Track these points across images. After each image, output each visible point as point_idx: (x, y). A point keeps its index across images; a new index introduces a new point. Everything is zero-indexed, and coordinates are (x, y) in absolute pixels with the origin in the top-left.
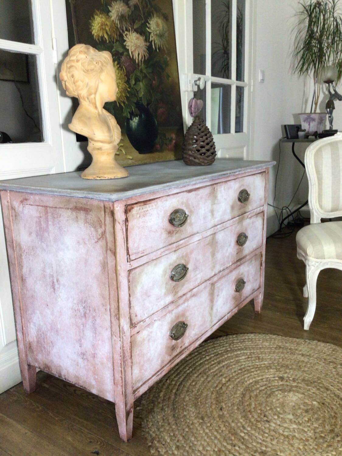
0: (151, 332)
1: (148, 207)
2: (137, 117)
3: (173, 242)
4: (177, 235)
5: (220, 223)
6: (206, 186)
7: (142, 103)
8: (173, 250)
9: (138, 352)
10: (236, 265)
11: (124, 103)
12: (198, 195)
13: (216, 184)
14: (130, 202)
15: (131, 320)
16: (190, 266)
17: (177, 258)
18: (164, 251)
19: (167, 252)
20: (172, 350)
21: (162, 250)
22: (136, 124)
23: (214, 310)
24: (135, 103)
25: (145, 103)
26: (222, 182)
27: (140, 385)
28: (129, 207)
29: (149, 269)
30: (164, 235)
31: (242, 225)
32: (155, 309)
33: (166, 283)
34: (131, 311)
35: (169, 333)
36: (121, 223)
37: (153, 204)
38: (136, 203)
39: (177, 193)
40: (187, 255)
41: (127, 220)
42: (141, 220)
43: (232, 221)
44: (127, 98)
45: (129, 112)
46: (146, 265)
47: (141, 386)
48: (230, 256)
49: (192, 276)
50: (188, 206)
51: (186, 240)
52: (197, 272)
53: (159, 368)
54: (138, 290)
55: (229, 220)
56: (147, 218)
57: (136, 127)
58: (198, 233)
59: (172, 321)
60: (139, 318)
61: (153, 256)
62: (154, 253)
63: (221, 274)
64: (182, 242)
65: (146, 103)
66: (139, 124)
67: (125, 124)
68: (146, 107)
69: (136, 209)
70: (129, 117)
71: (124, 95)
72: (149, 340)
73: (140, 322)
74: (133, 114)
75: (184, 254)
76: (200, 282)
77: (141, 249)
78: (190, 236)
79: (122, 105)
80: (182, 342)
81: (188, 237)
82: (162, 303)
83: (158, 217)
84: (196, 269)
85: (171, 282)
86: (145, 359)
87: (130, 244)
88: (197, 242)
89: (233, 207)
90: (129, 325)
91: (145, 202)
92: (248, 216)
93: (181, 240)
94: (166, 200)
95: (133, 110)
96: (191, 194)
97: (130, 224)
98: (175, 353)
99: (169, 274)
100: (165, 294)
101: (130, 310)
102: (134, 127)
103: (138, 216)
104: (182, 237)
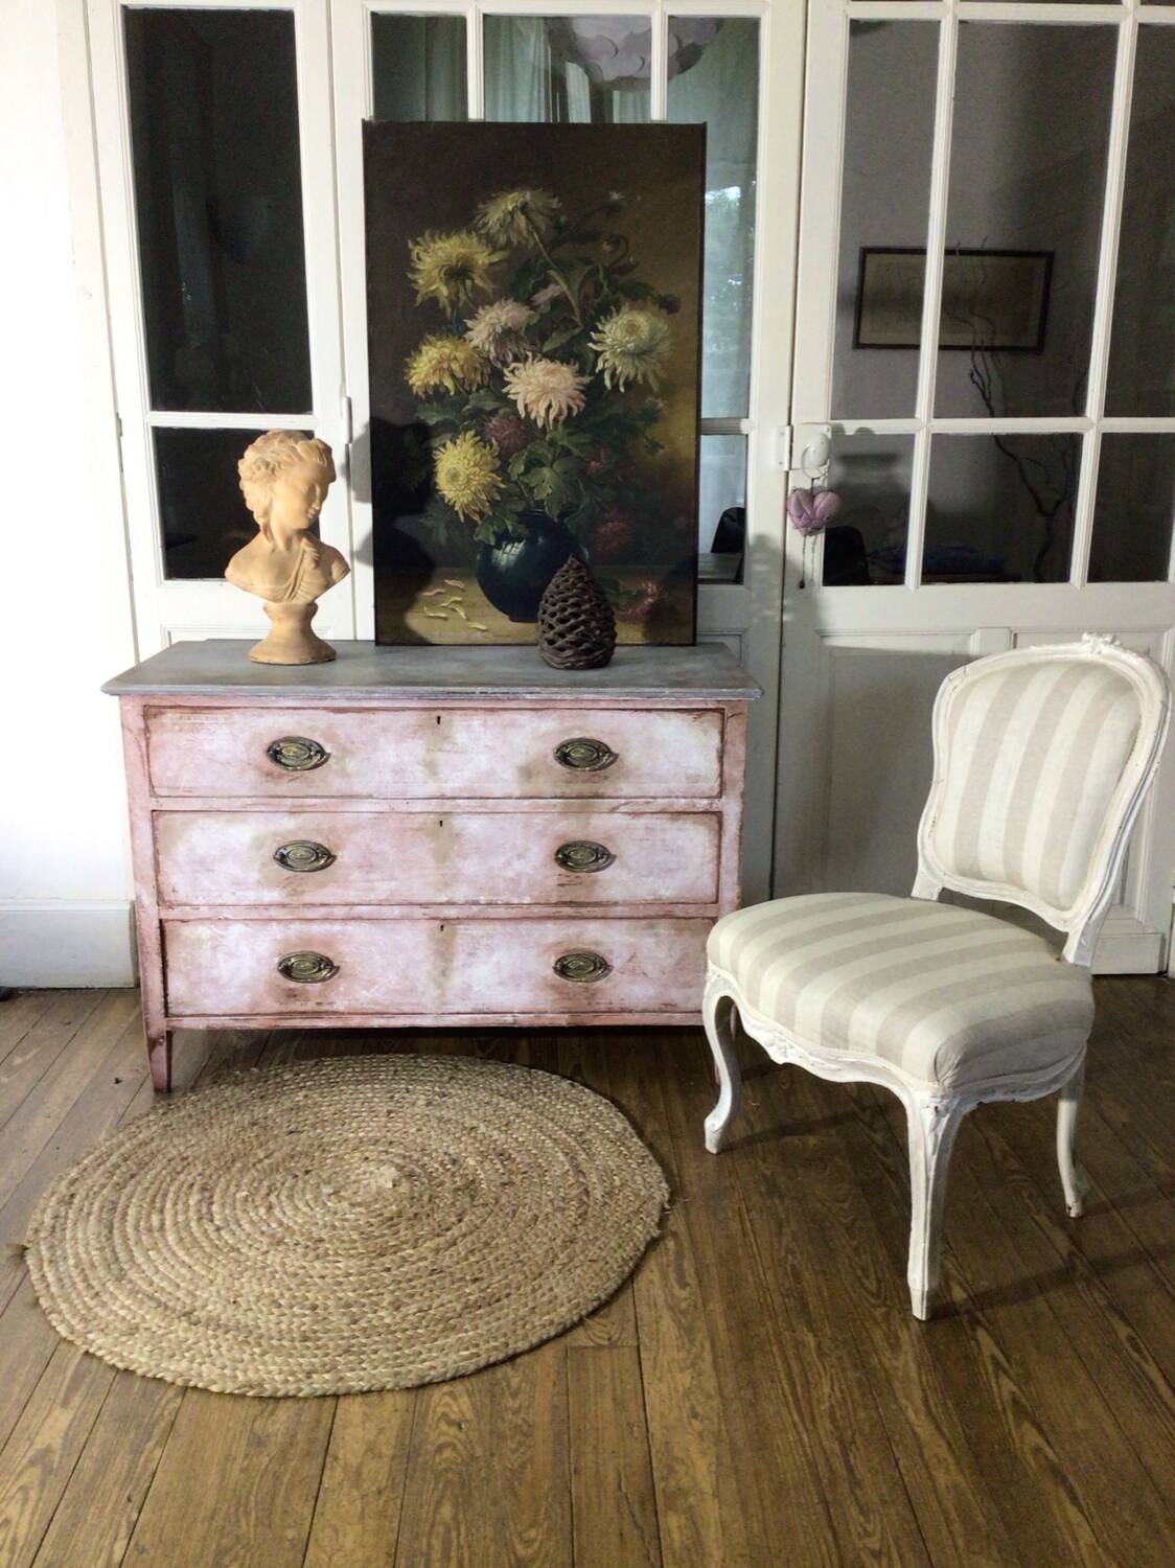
0: (222, 936)
1: (202, 718)
2: (520, 542)
3: (279, 793)
4: (293, 785)
5: (466, 795)
6: (404, 709)
7: (544, 513)
8: (285, 809)
9: (183, 955)
10: (554, 910)
11: (481, 514)
12: (372, 722)
13: (443, 709)
14: (155, 702)
15: (159, 894)
16: (344, 857)
17: (300, 829)
18: (255, 804)
19: (263, 808)
20: (289, 996)
21: (249, 801)
22: (512, 558)
23: (457, 980)
24: (518, 514)
25: (553, 512)
26: (476, 709)
27: (188, 1012)
28: (153, 710)
29: (212, 824)
30: (252, 776)
31: (588, 824)
32: (228, 898)
33: (263, 865)
34: (160, 878)
35: (276, 960)
36: (136, 732)
37: (220, 716)
38: (171, 707)
39: (295, 708)
40: (333, 830)
41: (147, 729)
42: (185, 737)
43: (526, 802)
44: (493, 503)
45: (494, 533)
46: (202, 814)
47: (192, 1016)
48: (524, 881)
49: (352, 877)
50: (332, 738)
51: (326, 800)
52: (373, 876)
53: (246, 1010)
54: (180, 851)
55: (510, 798)
56: (201, 737)
57: (512, 564)
58: (370, 797)
59: (287, 941)
60: (182, 896)
61: (216, 804)
62: (226, 801)
63: (475, 909)
64: (314, 801)
65: (556, 512)
66: (522, 559)
67: (478, 557)
68: (556, 520)
69: (169, 717)
70: (493, 543)
71: (484, 497)
72: (215, 948)
73: (186, 905)
74: (504, 538)
75: (325, 826)
76: (387, 900)
77: (182, 784)
78: (342, 796)
79: (476, 518)
80: (322, 994)
81: (333, 797)
82: (251, 896)
83: (235, 740)
84: (367, 866)
85: (276, 866)
86: (204, 974)
87: (156, 769)
88: (370, 815)
89: (527, 772)
90: (154, 899)
91: (196, 709)
92: (617, 808)
93: (307, 797)
94: (259, 716)
95: (507, 529)
96: (340, 716)
97: (154, 738)
98: (296, 1006)
99: (270, 849)
100: (259, 882)
101: (157, 876)
102: (503, 563)
103: (177, 728)
104: (312, 792)
